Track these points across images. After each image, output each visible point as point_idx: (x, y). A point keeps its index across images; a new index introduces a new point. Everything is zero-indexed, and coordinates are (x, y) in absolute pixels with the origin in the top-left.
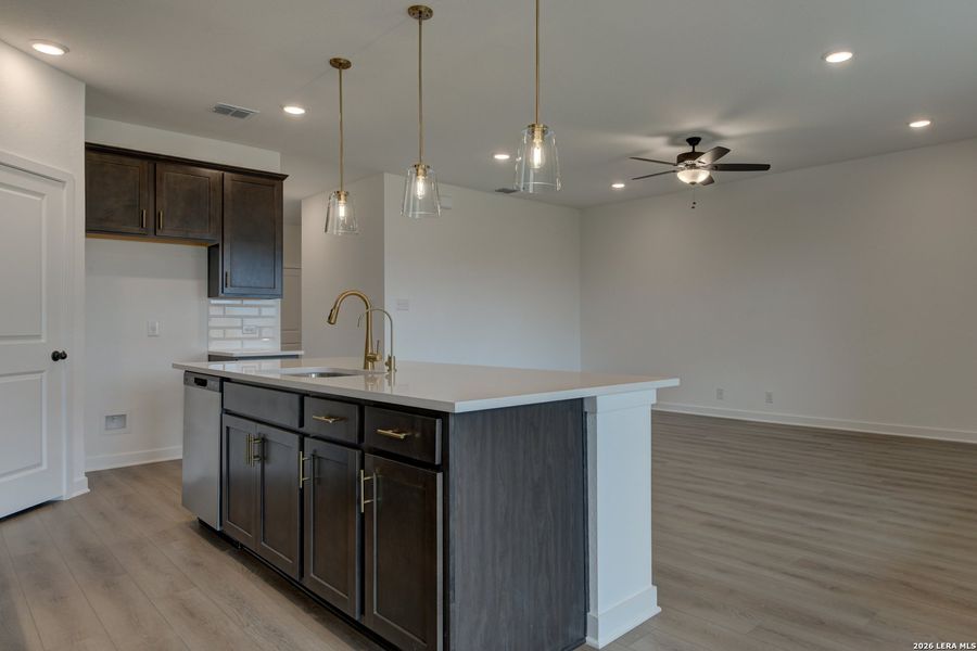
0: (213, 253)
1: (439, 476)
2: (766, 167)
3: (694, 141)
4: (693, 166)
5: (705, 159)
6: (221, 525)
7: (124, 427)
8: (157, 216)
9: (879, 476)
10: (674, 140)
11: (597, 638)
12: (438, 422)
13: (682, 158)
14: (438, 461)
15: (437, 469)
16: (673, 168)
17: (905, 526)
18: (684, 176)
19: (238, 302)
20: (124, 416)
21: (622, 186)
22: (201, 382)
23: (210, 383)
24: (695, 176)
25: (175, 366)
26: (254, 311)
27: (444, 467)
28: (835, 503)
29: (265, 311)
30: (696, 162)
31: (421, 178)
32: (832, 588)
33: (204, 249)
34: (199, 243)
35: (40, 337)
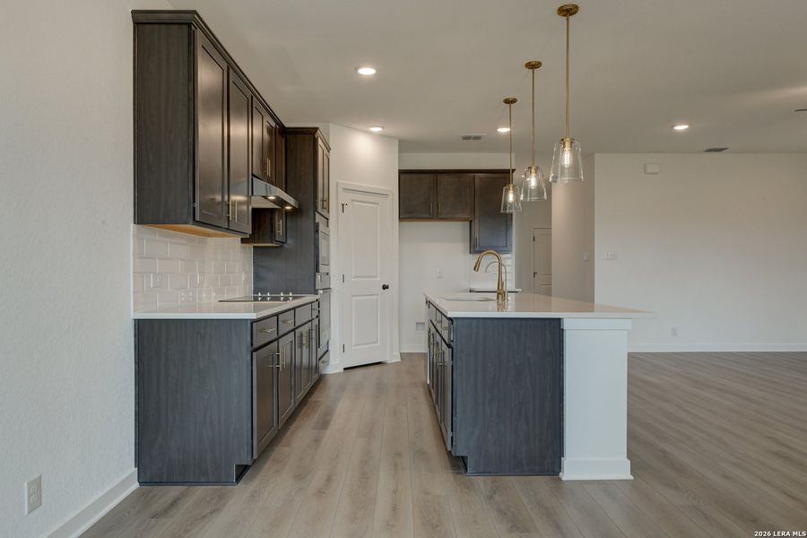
1: (451, 351)
7: (424, 329)
8: (437, 207)
15: (451, 348)
20: (424, 323)
31: (533, 175)
33: (467, 224)
34: (463, 220)
35: (376, 277)
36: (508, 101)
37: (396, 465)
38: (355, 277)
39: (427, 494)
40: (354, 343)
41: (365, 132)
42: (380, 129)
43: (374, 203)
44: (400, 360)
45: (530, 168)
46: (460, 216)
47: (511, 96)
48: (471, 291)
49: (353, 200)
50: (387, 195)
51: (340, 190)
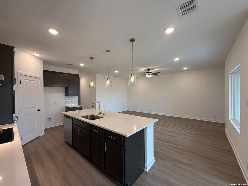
0: (66, 89)
1: (123, 147)
3: (149, 70)
6: (72, 144)
7: (50, 120)
8: (56, 83)
9: (181, 127)
11: (147, 169)
12: (123, 137)
14: (123, 145)
15: (123, 146)
17: (188, 138)
19: (71, 97)
20: (50, 118)
22: (68, 117)
23: (70, 118)
24: (149, 76)
27: (124, 146)
28: (176, 133)
29: (75, 98)
31: (108, 80)
32: (182, 154)
34: (64, 87)
35: (35, 107)
36: (92, 58)
38: (26, 109)
40: (26, 135)
42: (39, 55)
43: (34, 81)
49: (25, 79)
50: (40, 78)
51: (19, 75)
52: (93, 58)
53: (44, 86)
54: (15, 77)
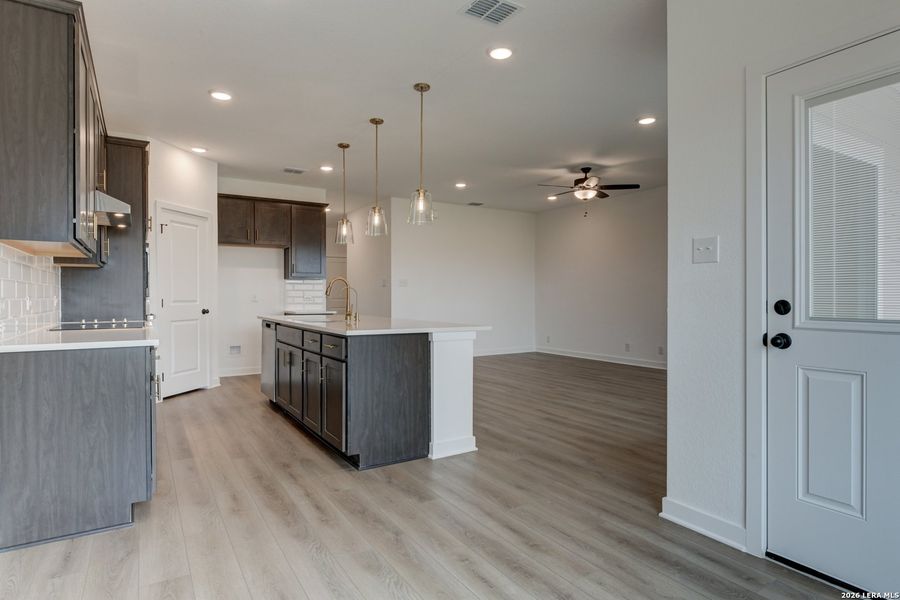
0: (286, 251)
1: (344, 364)
2: (637, 186)
3: (586, 170)
4: (584, 188)
5: (593, 182)
6: (276, 401)
8: (255, 233)
10: (572, 169)
12: (344, 340)
13: (578, 182)
15: (343, 361)
16: (571, 190)
18: (579, 195)
19: (301, 282)
20: (240, 347)
21: (554, 198)
22: (268, 326)
23: (273, 326)
24: (585, 194)
25: (259, 318)
26: (310, 287)
27: (346, 362)
29: (316, 287)
30: (584, 184)
31: (377, 214)
33: (282, 251)
34: (279, 247)
35: (196, 301)
36: (343, 146)
37: (291, 475)
38: (175, 302)
39: (336, 490)
40: (173, 371)
41: (187, 152)
42: (204, 151)
43: (194, 225)
44: (219, 385)
45: (374, 208)
46: (277, 243)
47: (345, 142)
48: (285, 314)
49: (172, 221)
50: (206, 218)
51: (159, 210)
52: (347, 146)
53: (221, 242)
54: (151, 213)
